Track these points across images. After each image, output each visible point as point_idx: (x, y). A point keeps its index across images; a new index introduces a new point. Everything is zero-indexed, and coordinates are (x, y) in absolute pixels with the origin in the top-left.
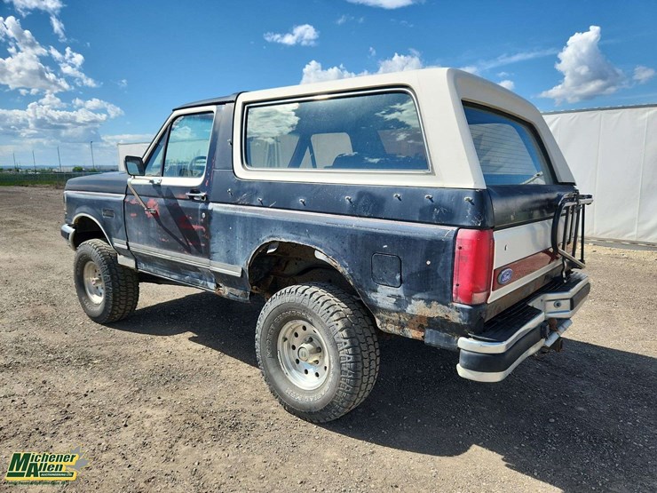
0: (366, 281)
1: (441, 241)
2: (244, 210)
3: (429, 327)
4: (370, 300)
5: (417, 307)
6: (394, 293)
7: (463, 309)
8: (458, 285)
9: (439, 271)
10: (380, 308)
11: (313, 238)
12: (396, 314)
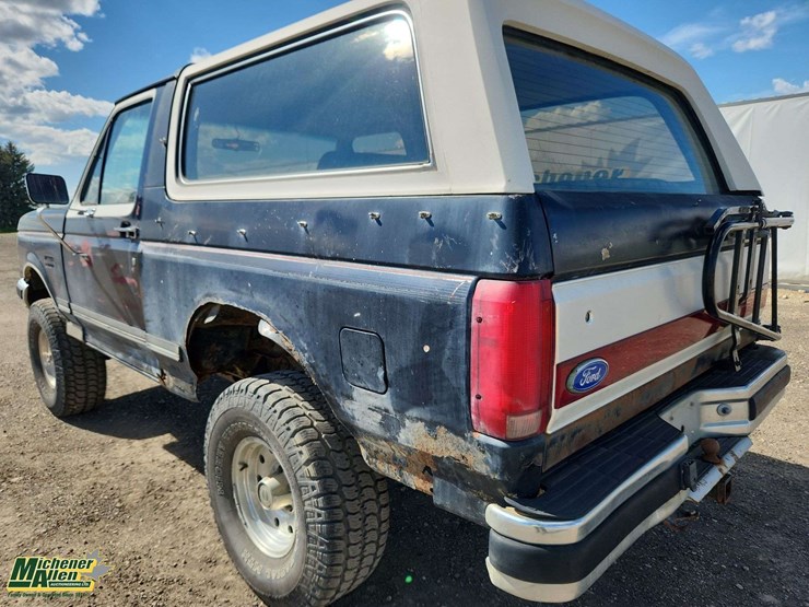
0: (336, 379)
1: (445, 304)
2: (175, 252)
3: (440, 476)
4: (344, 413)
5: (413, 434)
6: (378, 404)
7: (490, 448)
8: (478, 397)
9: (445, 367)
10: (361, 430)
11: (258, 298)
12: (384, 442)
